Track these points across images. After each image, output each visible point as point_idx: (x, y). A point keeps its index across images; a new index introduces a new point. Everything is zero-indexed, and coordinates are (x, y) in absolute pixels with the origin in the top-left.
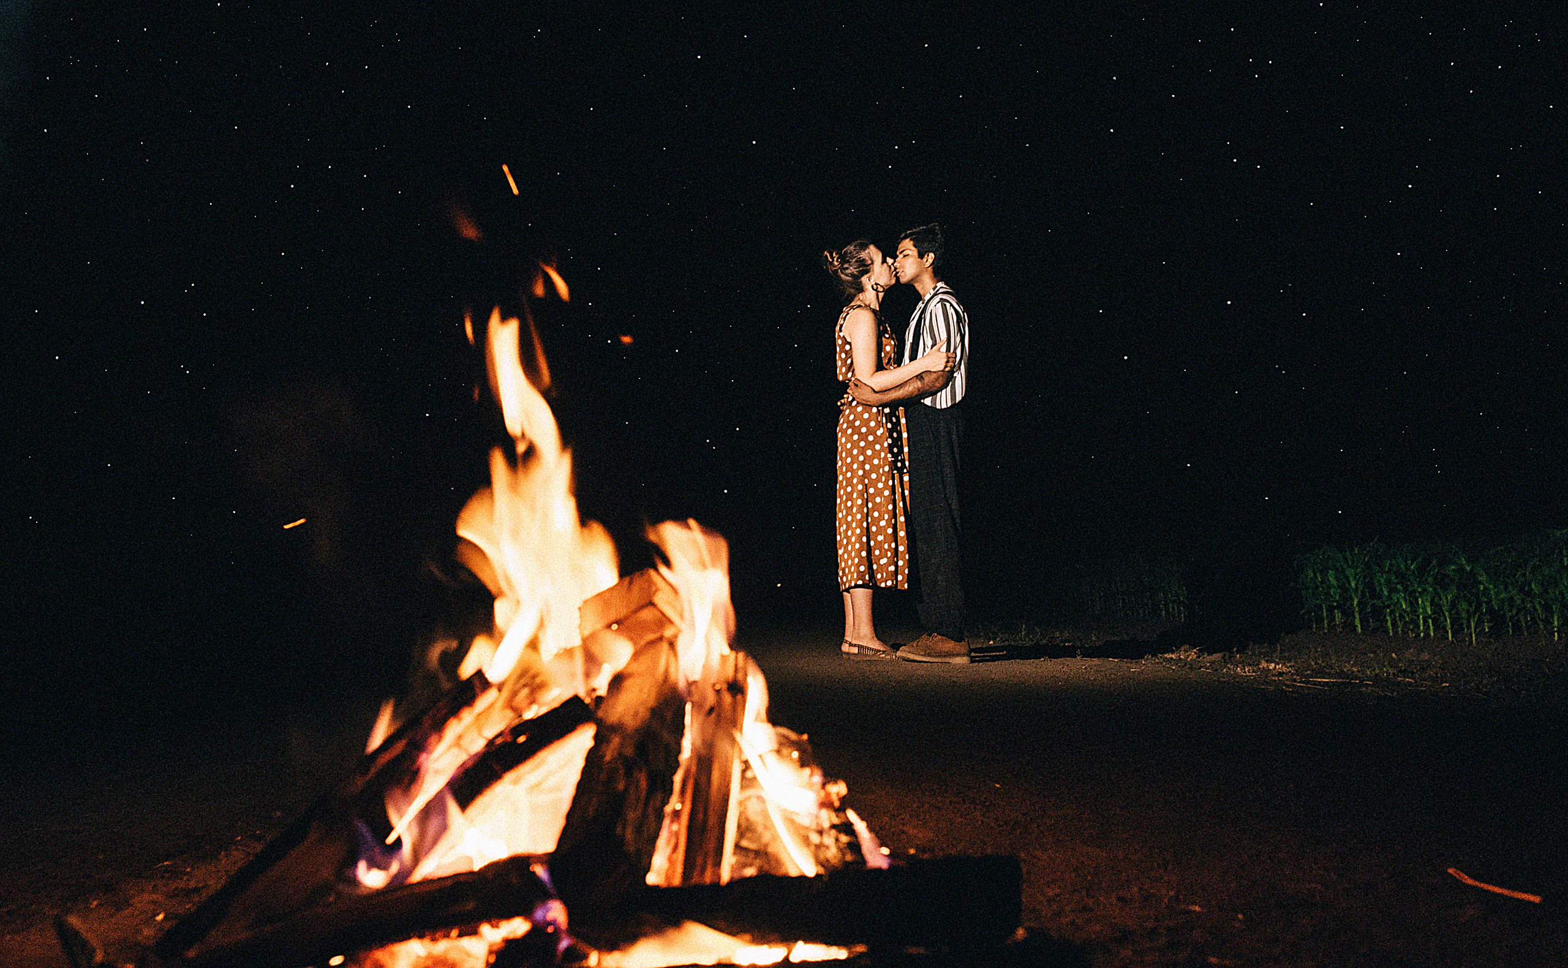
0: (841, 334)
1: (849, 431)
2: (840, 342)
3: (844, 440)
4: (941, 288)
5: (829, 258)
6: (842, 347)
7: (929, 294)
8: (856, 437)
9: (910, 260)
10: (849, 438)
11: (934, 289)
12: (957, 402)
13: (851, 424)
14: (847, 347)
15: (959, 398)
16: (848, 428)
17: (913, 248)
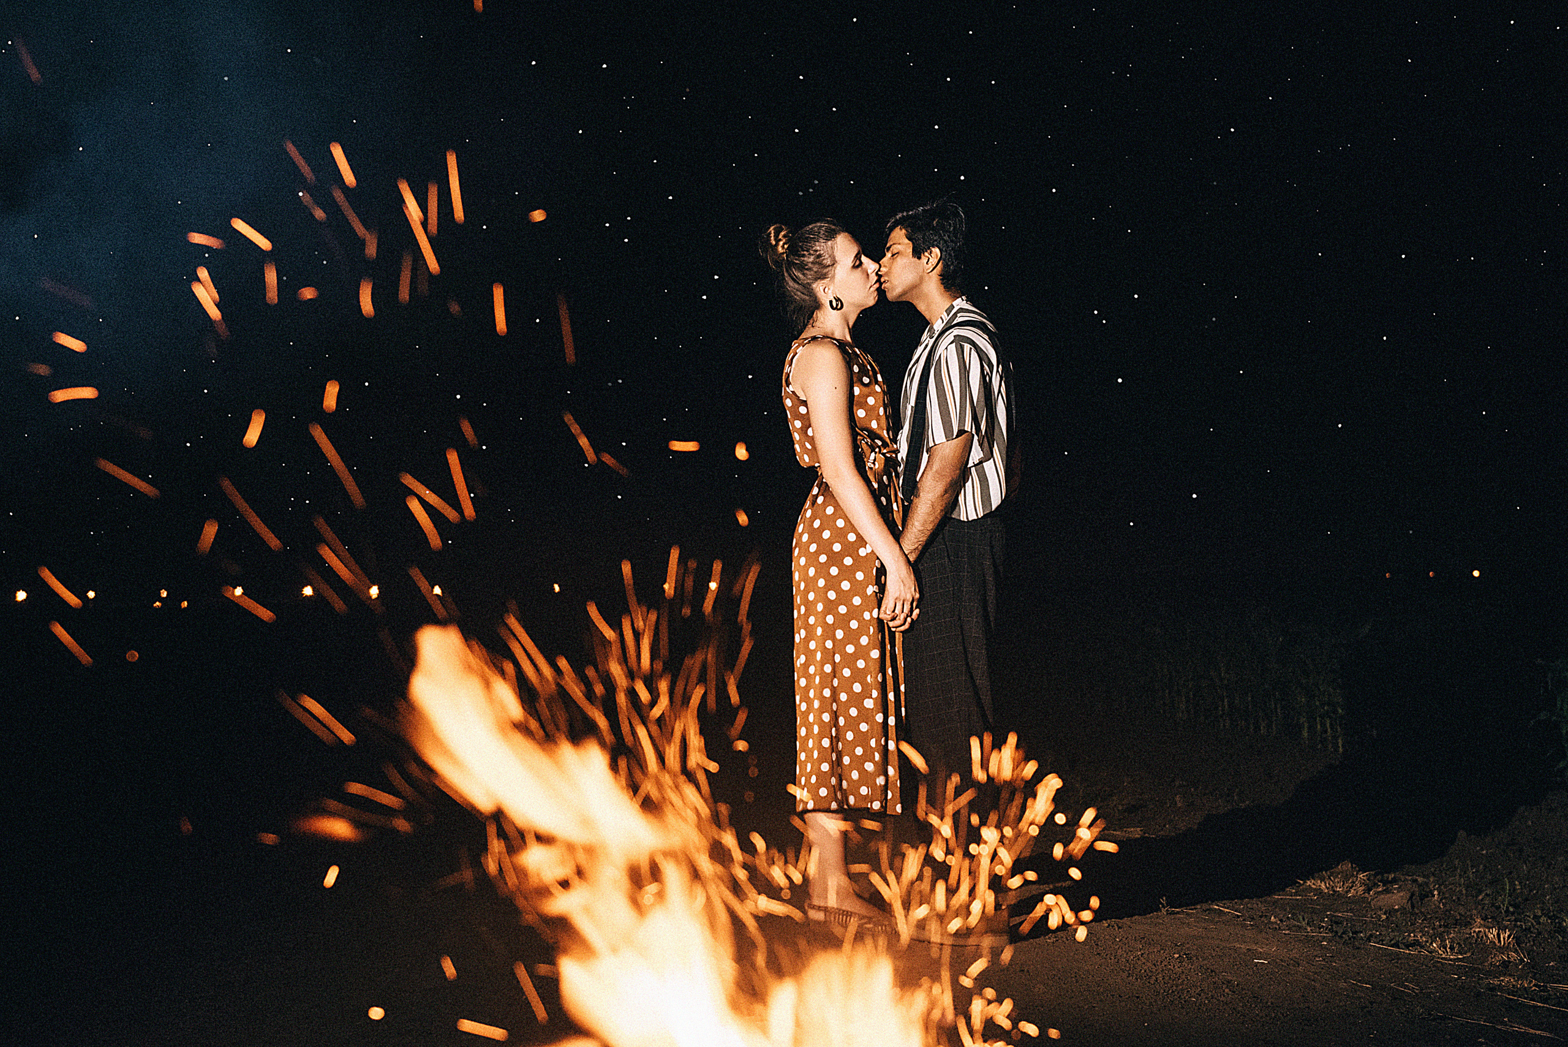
0: (791, 388)
1: (813, 548)
2: (788, 403)
3: (803, 561)
4: (961, 310)
5: (772, 238)
6: (795, 408)
7: (940, 321)
8: (823, 558)
9: (900, 261)
10: (813, 559)
11: (948, 311)
12: (994, 508)
13: (816, 535)
14: (803, 410)
15: (996, 501)
16: (810, 542)
17: (907, 241)
